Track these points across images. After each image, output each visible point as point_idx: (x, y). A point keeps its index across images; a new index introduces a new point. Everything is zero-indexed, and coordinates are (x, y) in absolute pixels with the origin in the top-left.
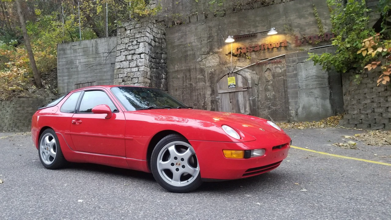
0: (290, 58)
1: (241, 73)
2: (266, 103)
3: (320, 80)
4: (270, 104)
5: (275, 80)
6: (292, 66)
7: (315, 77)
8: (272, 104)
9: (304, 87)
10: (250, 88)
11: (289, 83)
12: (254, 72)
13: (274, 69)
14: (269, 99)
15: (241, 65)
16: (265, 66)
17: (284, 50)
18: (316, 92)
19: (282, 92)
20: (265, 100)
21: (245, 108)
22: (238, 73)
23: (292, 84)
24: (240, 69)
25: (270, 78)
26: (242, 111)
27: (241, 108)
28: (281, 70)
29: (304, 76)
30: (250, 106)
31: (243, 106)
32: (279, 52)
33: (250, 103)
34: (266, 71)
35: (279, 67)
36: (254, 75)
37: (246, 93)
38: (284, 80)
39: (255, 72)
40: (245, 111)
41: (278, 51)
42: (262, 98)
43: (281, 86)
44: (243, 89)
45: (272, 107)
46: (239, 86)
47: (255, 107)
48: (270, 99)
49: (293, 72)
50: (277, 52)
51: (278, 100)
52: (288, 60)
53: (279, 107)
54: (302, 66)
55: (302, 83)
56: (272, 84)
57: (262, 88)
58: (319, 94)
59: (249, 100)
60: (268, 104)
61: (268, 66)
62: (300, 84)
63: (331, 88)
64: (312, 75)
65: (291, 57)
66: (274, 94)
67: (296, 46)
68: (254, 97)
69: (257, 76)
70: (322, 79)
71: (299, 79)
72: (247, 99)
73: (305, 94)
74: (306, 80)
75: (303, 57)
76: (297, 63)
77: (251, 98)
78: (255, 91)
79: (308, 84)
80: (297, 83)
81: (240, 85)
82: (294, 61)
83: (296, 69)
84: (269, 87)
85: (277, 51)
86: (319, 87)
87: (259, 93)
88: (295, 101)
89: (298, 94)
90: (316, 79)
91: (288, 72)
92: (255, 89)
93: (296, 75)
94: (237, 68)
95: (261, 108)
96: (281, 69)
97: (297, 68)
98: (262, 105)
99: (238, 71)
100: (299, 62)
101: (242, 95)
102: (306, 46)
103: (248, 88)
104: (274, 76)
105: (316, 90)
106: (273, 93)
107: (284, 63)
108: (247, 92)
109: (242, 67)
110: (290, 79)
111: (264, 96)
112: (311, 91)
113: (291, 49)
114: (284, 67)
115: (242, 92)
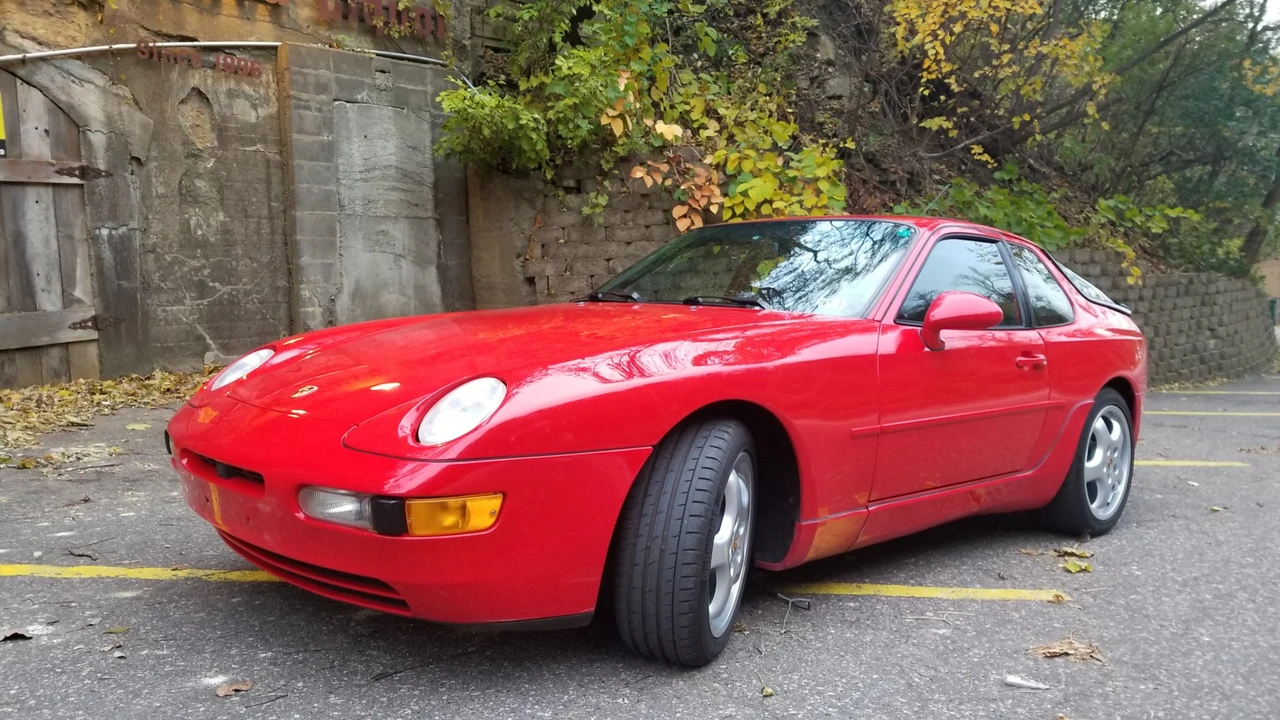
0: (308, 67)
1: (43, 76)
2: (182, 263)
3: (412, 187)
4: (206, 272)
5: (230, 155)
6: (313, 105)
7: (393, 171)
8: (213, 270)
9: (359, 209)
10: (98, 173)
11: (301, 182)
12: (121, 92)
13: (222, 97)
14: (197, 247)
15: (40, 33)
16: (179, 75)
17: (268, 19)
18: (397, 235)
19: (260, 217)
20: (181, 246)
21: (67, 281)
22: (21, 72)
23: (315, 188)
24: (35, 52)
25: (206, 140)
26: (49, 301)
27: (39, 283)
28: (254, 113)
29: (358, 160)
30: (100, 274)
31: (55, 275)
32: (248, 27)
33: (99, 259)
34: (182, 102)
35: (247, 97)
36: (124, 108)
37: (74, 195)
38: (268, 161)
39: (125, 91)
40: (68, 300)
41: (243, 19)
42: (165, 237)
43: (256, 189)
44: (60, 172)
45: (217, 284)
46: (26, 150)
47: (128, 279)
48: (204, 244)
49: (319, 134)
50: (239, 21)
51: (240, 252)
52: (300, 73)
53: (249, 287)
54: (351, 115)
55: (353, 192)
56: (213, 171)
57: (166, 184)
58: (406, 243)
59: (94, 239)
60: (198, 270)
61: (196, 79)
62: (342, 190)
63: (439, 223)
64: (385, 163)
65: (309, 62)
66: (223, 224)
67: (317, 22)
68: (124, 229)
69: (139, 116)
70: (416, 187)
71: (341, 168)
72: (78, 233)
73: (360, 235)
74: (365, 180)
75: (354, 78)
76: (333, 97)
77: (105, 232)
78: (128, 195)
79: (371, 199)
80: (332, 187)
81: (36, 144)
82: (322, 88)
83: (328, 124)
84: (200, 183)
85: (236, 13)
86: (407, 217)
87: (149, 208)
88: (323, 263)
89: (335, 236)
90: (397, 180)
91: (301, 131)
92: (132, 183)
93: (329, 151)
94: (13, 39)
95: (159, 290)
96: (255, 107)
97: (335, 121)
98: (167, 270)
99: (23, 61)
100: (340, 96)
101: (47, 209)
102: (354, 34)
103: (84, 172)
104: (221, 130)
105: (398, 226)
106: (221, 216)
107: (268, 82)
108: (76, 192)
109: (48, 46)
110: (306, 164)
111: (178, 227)
112: (383, 227)
113: (297, 29)
114: (267, 101)
115: (50, 190)
